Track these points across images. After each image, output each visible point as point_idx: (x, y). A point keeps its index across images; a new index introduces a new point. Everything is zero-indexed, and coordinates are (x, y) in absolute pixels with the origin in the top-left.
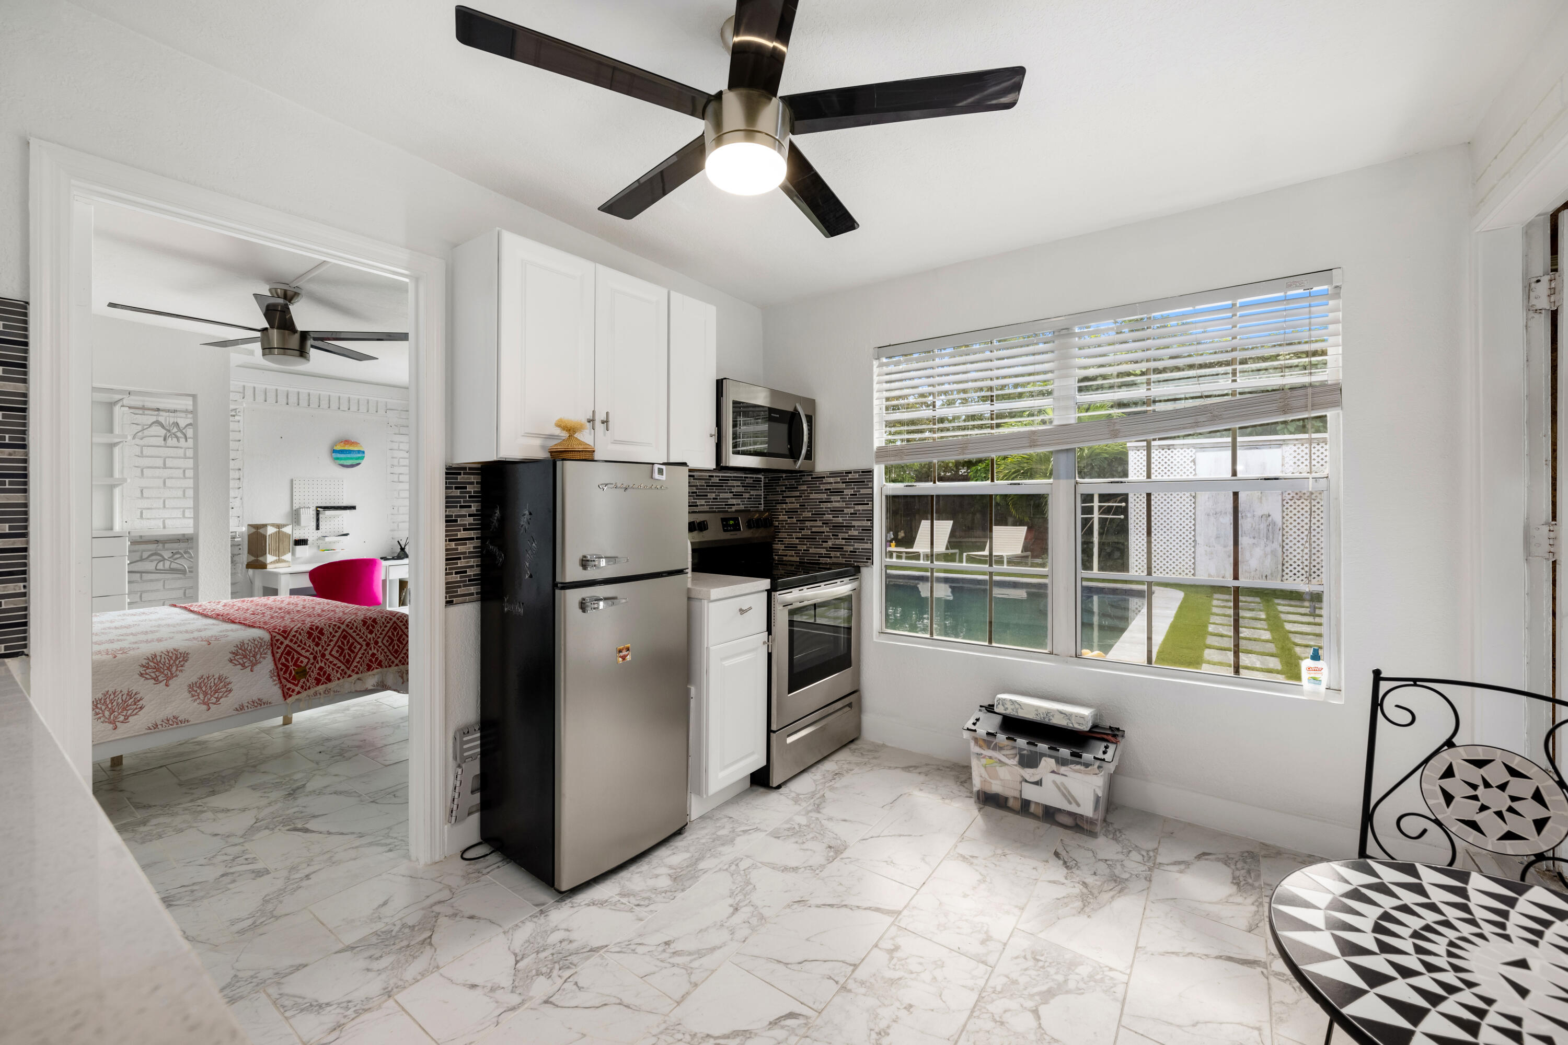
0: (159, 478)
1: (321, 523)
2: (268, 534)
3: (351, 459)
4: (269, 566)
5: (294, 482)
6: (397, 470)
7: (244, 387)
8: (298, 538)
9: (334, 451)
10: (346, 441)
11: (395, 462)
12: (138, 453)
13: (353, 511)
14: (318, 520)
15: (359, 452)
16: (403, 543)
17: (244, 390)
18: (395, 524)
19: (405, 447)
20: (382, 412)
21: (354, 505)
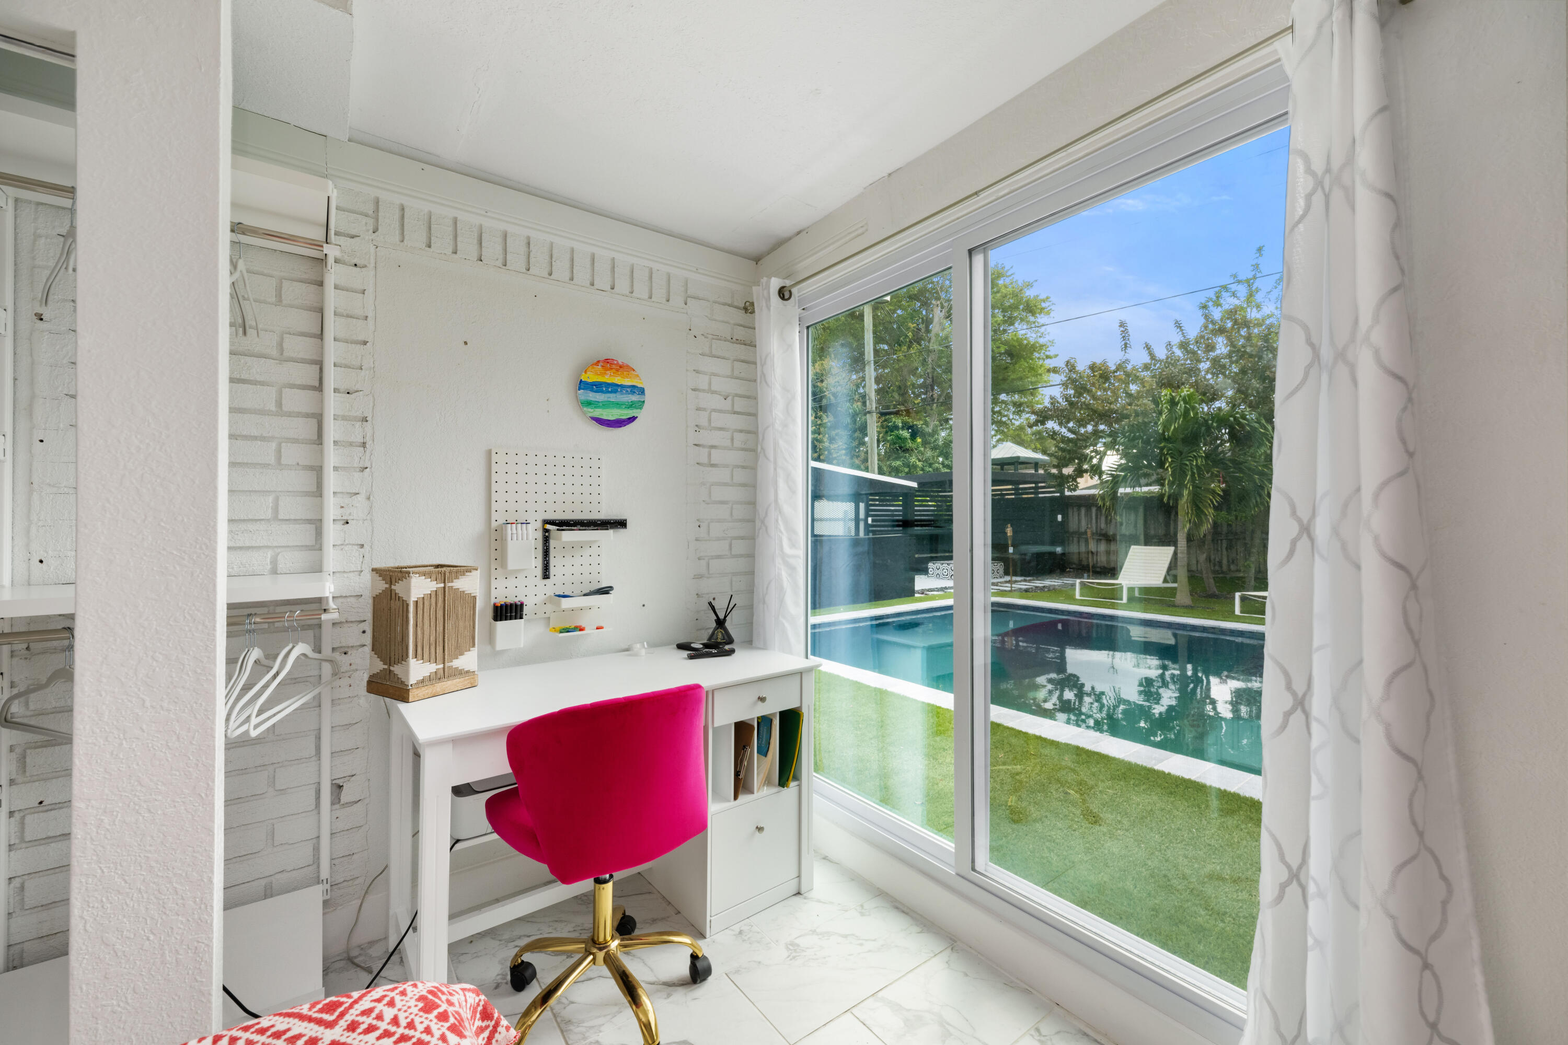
1: (552, 562)
2: (413, 598)
3: (618, 405)
4: (414, 691)
5: (495, 458)
6: (708, 437)
7: (377, 202)
8: (501, 601)
9: (584, 385)
10: (607, 361)
11: (703, 420)
13: (622, 531)
14: (546, 553)
15: (634, 389)
16: (721, 606)
17: (377, 210)
18: (703, 563)
19: (720, 384)
20: (677, 300)
21: (623, 518)
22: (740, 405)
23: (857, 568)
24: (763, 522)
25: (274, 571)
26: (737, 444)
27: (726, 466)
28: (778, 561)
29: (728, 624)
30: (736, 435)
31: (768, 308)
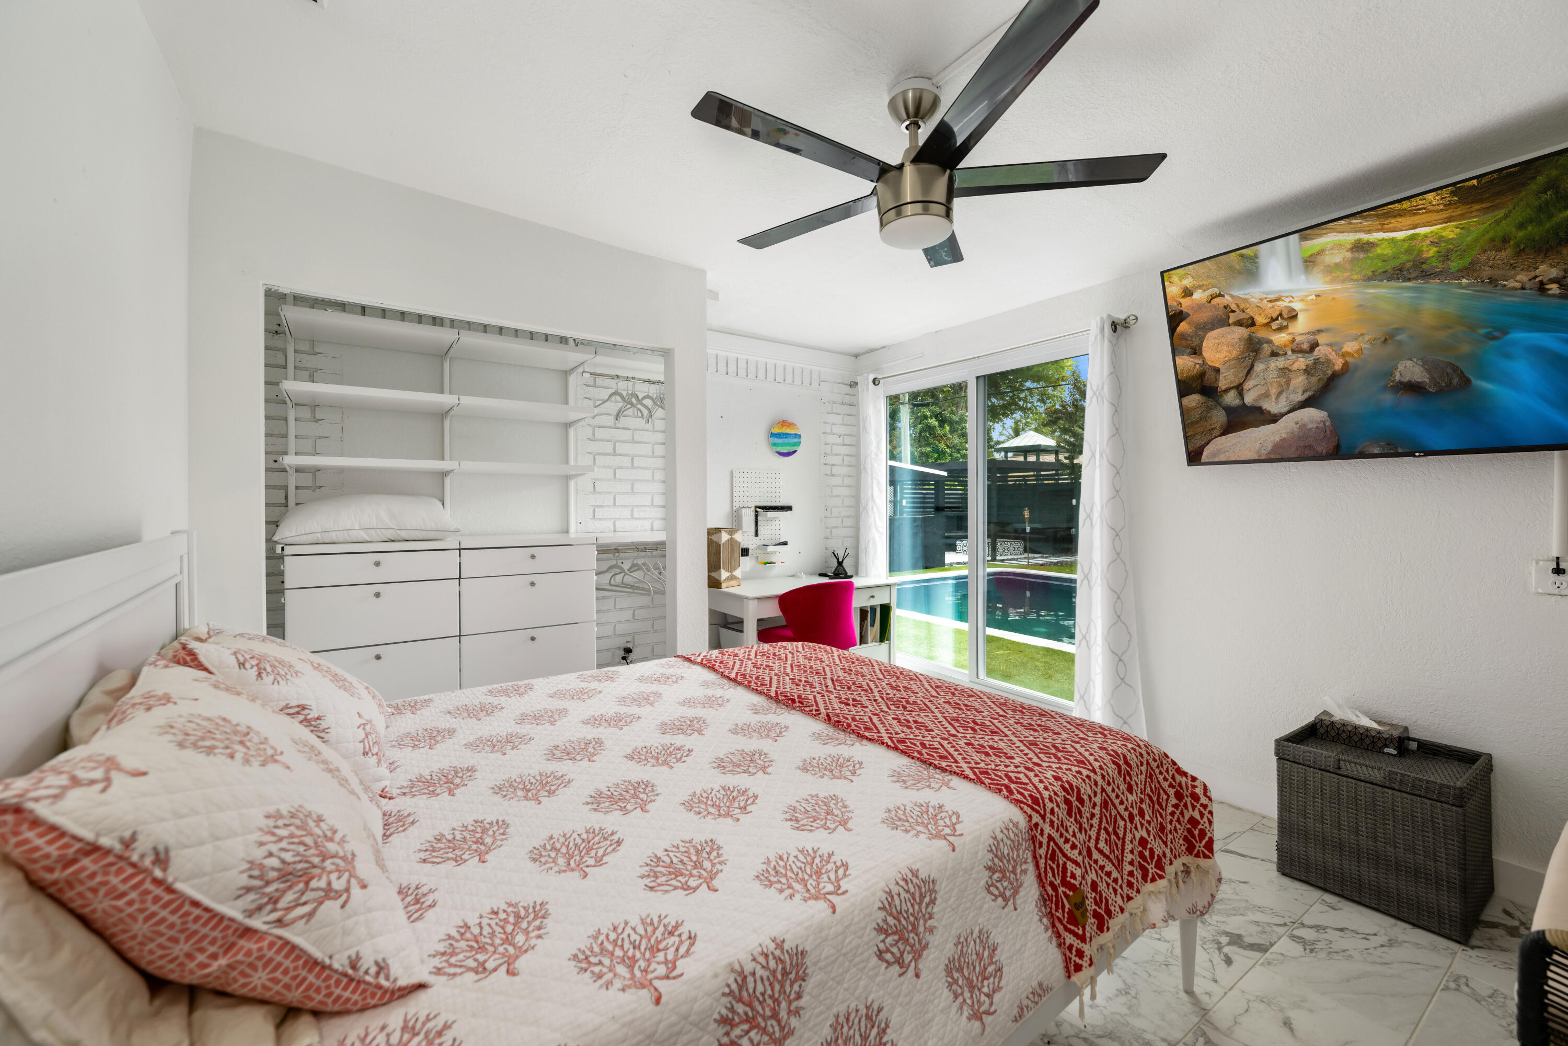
0: (609, 467)
1: (760, 528)
2: (722, 541)
3: (788, 444)
4: (723, 585)
5: (735, 475)
6: (830, 460)
8: (742, 546)
9: (773, 435)
10: (784, 421)
11: (828, 450)
12: (590, 436)
13: (789, 512)
14: (757, 524)
15: (796, 435)
16: (840, 556)
18: (828, 530)
19: (838, 429)
20: (815, 384)
21: (790, 505)
22: (848, 440)
23: (915, 535)
24: (865, 508)
25: (652, 530)
26: (846, 463)
27: (840, 476)
28: (873, 529)
29: (844, 564)
30: (846, 458)
31: (868, 390)
